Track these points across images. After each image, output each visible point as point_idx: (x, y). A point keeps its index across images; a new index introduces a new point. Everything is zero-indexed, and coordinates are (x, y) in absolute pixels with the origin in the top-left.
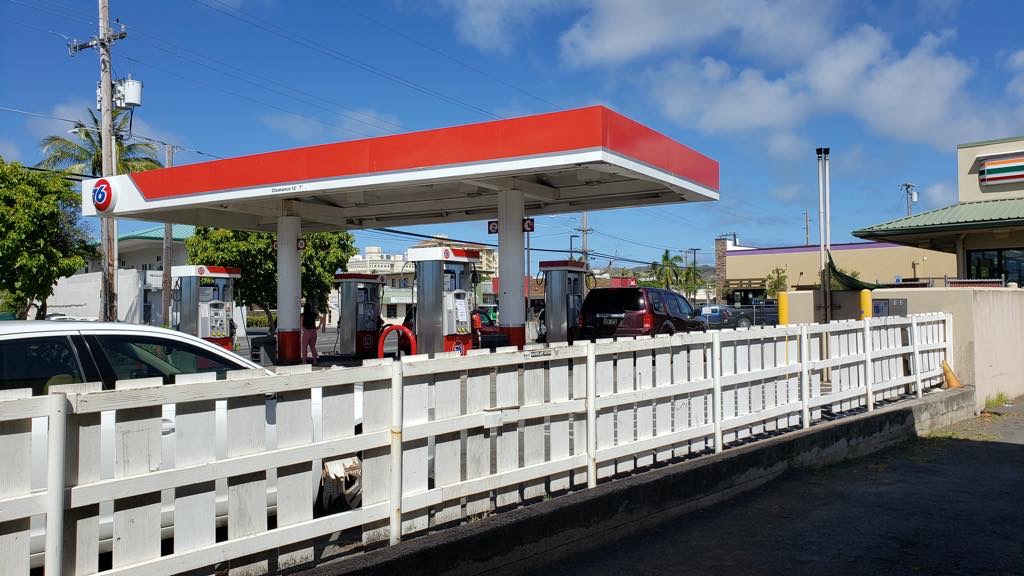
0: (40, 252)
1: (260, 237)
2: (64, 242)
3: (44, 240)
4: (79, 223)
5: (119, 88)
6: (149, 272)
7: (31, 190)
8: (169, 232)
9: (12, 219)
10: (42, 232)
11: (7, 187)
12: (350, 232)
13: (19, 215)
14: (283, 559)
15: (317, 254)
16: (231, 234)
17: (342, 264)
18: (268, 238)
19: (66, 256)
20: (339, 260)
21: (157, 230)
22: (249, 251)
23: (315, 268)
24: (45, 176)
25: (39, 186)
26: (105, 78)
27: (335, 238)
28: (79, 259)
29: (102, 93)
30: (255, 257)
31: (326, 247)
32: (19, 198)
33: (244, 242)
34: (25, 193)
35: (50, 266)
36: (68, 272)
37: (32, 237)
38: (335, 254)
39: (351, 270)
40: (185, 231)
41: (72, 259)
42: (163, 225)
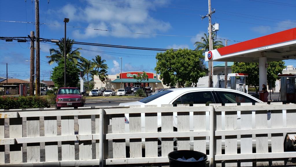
0: (196, 71)
1: (253, 64)
2: (201, 68)
3: (196, 68)
4: (204, 63)
5: (213, 26)
6: (220, 76)
7: (193, 56)
8: (226, 64)
9: (189, 63)
10: (196, 66)
11: (188, 56)
12: (283, 61)
13: (191, 62)
14: (274, 162)
15: (271, 68)
16: (245, 64)
17: (280, 71)
18: (256, 64)
19: (201, 72)
20: (279, 70)
21: (223, 64)
22: (250, 68)
23: (271, 73)
24: (196, 52)
25: (195, 55)
26: (210, 24)
27: (278, 63)
28: (204, 73)
29: (209, 28)
30: (252, 70)
31: (275, 66)
32: (191, 58)
33: (248, 66)
34: (192, 56)
35: (198, 75)
36: (202, 76)
37: (194, 67)
38: (278, 68)
39: (283, 73)
40: (231, 64)
41: (203, 73)
42: (225, 62)
